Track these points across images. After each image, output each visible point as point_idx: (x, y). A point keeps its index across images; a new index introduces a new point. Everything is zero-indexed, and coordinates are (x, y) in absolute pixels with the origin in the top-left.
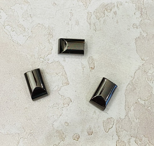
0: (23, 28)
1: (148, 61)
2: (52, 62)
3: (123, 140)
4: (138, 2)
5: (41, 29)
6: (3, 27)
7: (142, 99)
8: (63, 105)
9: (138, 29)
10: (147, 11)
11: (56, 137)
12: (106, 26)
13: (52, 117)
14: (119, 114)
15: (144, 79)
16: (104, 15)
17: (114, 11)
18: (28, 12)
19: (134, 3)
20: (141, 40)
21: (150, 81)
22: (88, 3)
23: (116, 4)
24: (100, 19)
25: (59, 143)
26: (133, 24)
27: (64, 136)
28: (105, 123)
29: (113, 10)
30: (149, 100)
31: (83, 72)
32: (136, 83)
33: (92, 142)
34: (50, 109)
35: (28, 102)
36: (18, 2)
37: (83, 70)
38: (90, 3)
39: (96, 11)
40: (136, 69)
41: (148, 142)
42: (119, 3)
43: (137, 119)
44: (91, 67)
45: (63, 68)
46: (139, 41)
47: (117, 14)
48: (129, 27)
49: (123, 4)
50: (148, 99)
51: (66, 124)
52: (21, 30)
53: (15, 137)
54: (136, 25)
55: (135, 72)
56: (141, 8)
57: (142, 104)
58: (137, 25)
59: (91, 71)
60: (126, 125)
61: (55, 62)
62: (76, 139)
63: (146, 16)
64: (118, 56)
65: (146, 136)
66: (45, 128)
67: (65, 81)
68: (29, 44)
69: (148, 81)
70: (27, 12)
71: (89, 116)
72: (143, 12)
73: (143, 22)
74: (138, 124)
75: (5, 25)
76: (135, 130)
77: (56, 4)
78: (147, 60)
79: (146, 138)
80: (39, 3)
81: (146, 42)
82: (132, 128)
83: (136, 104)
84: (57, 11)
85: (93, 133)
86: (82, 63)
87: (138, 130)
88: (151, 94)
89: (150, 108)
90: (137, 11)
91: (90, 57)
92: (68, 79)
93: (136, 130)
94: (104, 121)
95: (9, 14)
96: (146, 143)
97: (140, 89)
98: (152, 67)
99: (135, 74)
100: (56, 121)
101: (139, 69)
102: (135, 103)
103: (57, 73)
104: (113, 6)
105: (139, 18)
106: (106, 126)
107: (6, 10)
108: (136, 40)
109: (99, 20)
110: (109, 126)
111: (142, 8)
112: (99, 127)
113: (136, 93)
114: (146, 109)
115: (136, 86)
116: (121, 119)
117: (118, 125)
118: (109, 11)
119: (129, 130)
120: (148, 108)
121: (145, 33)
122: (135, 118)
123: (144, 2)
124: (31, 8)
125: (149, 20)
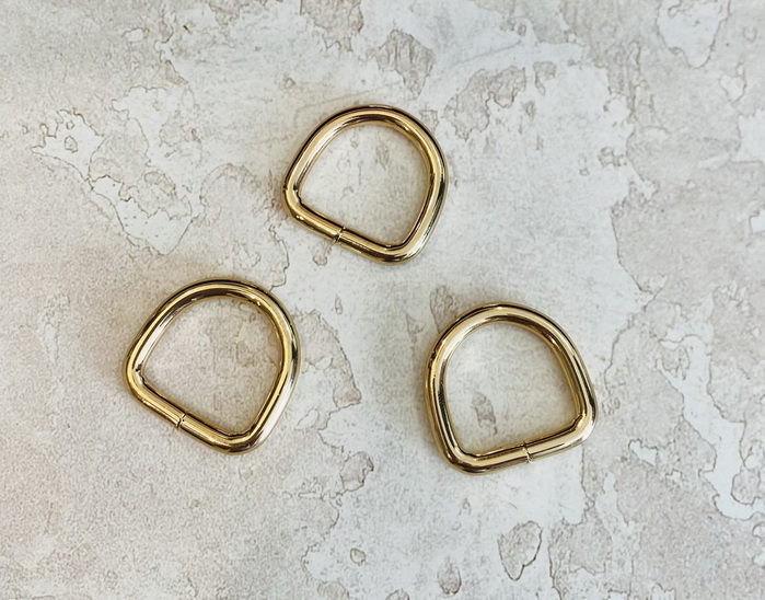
0: (166, 186)
1: (662, 293)
4: (615, 59)
5: (238, 185)
6: (87, 183)
7: (644, 443)
8: (340, 483)
9: (622, 168)
10: (652, 96)
12: (498, 162)
13: (299, 534)
14: (560, 505)
15: (651, 365)
16: (485, 118)
17: (526, 100)
18: (185, 122)
19: (603, 66)
20: (633, 212)
21: (674, 371)
23: (530, 73)
24: (471, 136)
26: (600, 149)
28: (505, 546)
29: (521, 98)
30: (672, 445)
31: (413, 348)
32: (621, 382)
34: (290, 502)
35: (204, 478)
36: (140, 79)
37: (415, 340)
38: (428, 75)
39: (453, 104)
40: (620, 327)
42: (544, 66)
43: (632, 523)
45: (332, 339)
46: (625, 215)
47: (538, 112)
48: (586, 161)
49: (558, 71)
50: (669, 443)
51: (355, 558)
52: (158, 192)
54: (612, 153)
55: (617, 341)
56: (630, 83)
57: (644, 464)
58: (616, 153)
60: (586, 547)
61: (302, 315)
63: (650, 115)
64: (547, 280)
65: (664, 586)
66: (275, 575)
67: (346, 390)
68: (195, 248)
69: (666, 373)
70: (178, 120)
71: (442, 521)
72: (636, 102)
73: (638, 142)
74: (634, 542)
75: (94, 176)
76: (621, 563)
77: (294, 83)
78: (661, 289)
79: (667, 593)
80: (225, 80)
81: (654, 218)
82: (610, 559)
83: (622, 465)
84: (298, 111)
85: (463, 584)
86: (407, 315)
87: (635, 563)
88: (679, 423)
89: (678, 475)
90: (614, 95)
91: (437, 290)
92: (356, 380)
93: (628, 564)
94: (502, 536)
95: (107, 132)
97: (636, 403)
98: (681, 315)
99: (616, 346)
100: (314, 548)
101: (629, 328)
102: (619, 459)
103: (312, 359)
104: (518, 81)
105: (622, 125)
106: (512, 553)
107: (96, 116)
108: (613, 212)
109: (466, 139)
110: (523, 556)
111: (635, 83)
112: (483, 561)
113: (622, 421)
114: (662, 481)
115: (623, 393)
116: (568, 525)
117: (555, 551)
118: (504, 101)
119: (601, 565)
120: (672, 478)
121: (650, 183)
122: (621, 519)
123: (641, 61)
124: (195, 105)
125: (662, 132)
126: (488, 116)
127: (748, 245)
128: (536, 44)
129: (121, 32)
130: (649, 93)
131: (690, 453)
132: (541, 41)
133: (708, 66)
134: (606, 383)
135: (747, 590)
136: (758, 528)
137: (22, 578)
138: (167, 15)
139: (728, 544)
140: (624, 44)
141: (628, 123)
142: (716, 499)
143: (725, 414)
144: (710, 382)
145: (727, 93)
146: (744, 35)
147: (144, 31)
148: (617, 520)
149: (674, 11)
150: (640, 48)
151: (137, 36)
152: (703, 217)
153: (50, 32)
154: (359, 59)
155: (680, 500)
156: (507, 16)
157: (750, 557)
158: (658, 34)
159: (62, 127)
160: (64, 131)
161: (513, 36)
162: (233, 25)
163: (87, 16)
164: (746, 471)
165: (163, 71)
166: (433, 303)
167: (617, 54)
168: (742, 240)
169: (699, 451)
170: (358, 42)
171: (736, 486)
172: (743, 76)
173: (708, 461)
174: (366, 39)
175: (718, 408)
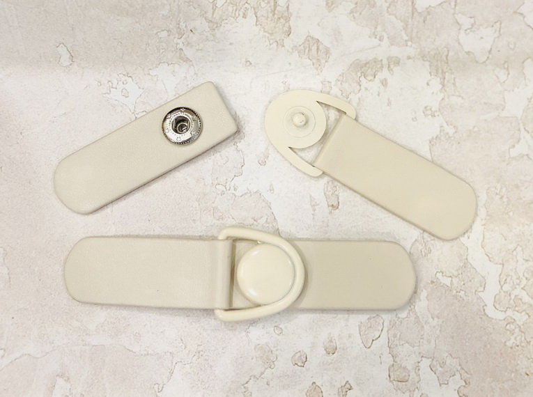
2: (243, 193)
3: (403, 365)
4: (434, 57)
7: (444, 274)
9: (436, 118)
10: (455, 78)
11: (255, 359)
16: (358, 87)
17: (382, 78)
18: (189, 83)
19: (427, 60)
20: (442, 143)
22: (323, 61)
24: (350, 97)
25: (262, 373)
26: (424, 106)
27: (272, 358)
28: (363, 328)
29: (380, 76)
30: (460, 276)
31: (313, 214)
32: (432, 239)
33: (336, 370)
36: (165, 58)
37: (314, 210)
38: (326, 61)
39: (341, 78)
41: (459, 368)
42: (394, 59)
43: (436, 319)
44: (330, 204)
45: (268, 207)
46: (437, 145)
47: (389, 84)
48: (415, 113)
49: (401, 62)
50: (459, 274)
51: (276, 331)
53: (165, 360)
54: (431, 109)
56: (442, 70)
57: (444, 286)
58: (433, 109)
59: (331, 212)
60: (409, 331)
61: (250, 193)
62: (299, 364)
63: (453, 89)
65: (454, 356)
70: (185, 82)
72: (446, 81)
73: (446, 103)
74: (437, 329)
75: (138, 111)
76: (429, 341)
77: (251, 64)
79: (455, 360)
80: (212, 60)
81: (454, 147)
82: (423, 339)
83: (431, 286)
84: (253, 79)
85: (338, 349)
86: (311, 196)
87: (437, 342)
88: (465, 263)
89: (463, 292)
90: (433, 77)
91: (328, 182)
92: (280, 231)
93: (433, 342)
94: (361, 323)
95: (146, 87)
96: (455, 370)
100: (253, 324)
102: (430, 282)
103: (255, 218)
104: (378, 66)
106: (366, 333)
107: (139, 78)
108: (430, 142)
109: (347, 98)
110: (373, 335)
111: (445, 70)
112: (349, 337)
113: (432, 261)
114: (454, 296)
115: (433, 245)
116: (399, 318)
117: (391, 332)
118: (370, 78)
119: (417, 342)
120: (460, 294)
121: (452, 127)
122: (430, 316)
123: (449, 59)
124: (195, 74)
125: (460, 98)
126: (360, 86)
127: (507, 164)
128: (389, 47)
129: (155, 32)
130: (453, 76)
131: (470, 281)
132: (392, 45)
133: (487, 62)
134: (423, 239)
135: (502, 360)
136: (508, 326)
137: (86, 334)
138: (182, 24)
139: (491, 334)
140: (440, 49)
141: (441, 92)
142: (485, 307)
143: (492, 260)
144: (483, 241)
145: (498, 78)
146: (509, 46)
147: (168, 31)
148: (427, 317)
149: (469, 31)
150: (448, 51)
151: (164, 34)
152: (482, 147)
153: (116, 30)
154: (288, 51)
155: (464, 307)
156: (373, 30)
157: (503, 341)
158: (459, 43)
159: (121, 83)
160: (121, 86)
161: (376, 41)
162: (218, 30)
163: (137, 22)
164: (502, 293)
165: (178, 54)
166: (326, 190)
167: (435, 54)
168: (504, 161)
169: (476, 280)
170: (288, 42)
171: (497, 301)
172: (508, 69)
173: (481, 286)
174: (292, 41)
175: (488, 256)
